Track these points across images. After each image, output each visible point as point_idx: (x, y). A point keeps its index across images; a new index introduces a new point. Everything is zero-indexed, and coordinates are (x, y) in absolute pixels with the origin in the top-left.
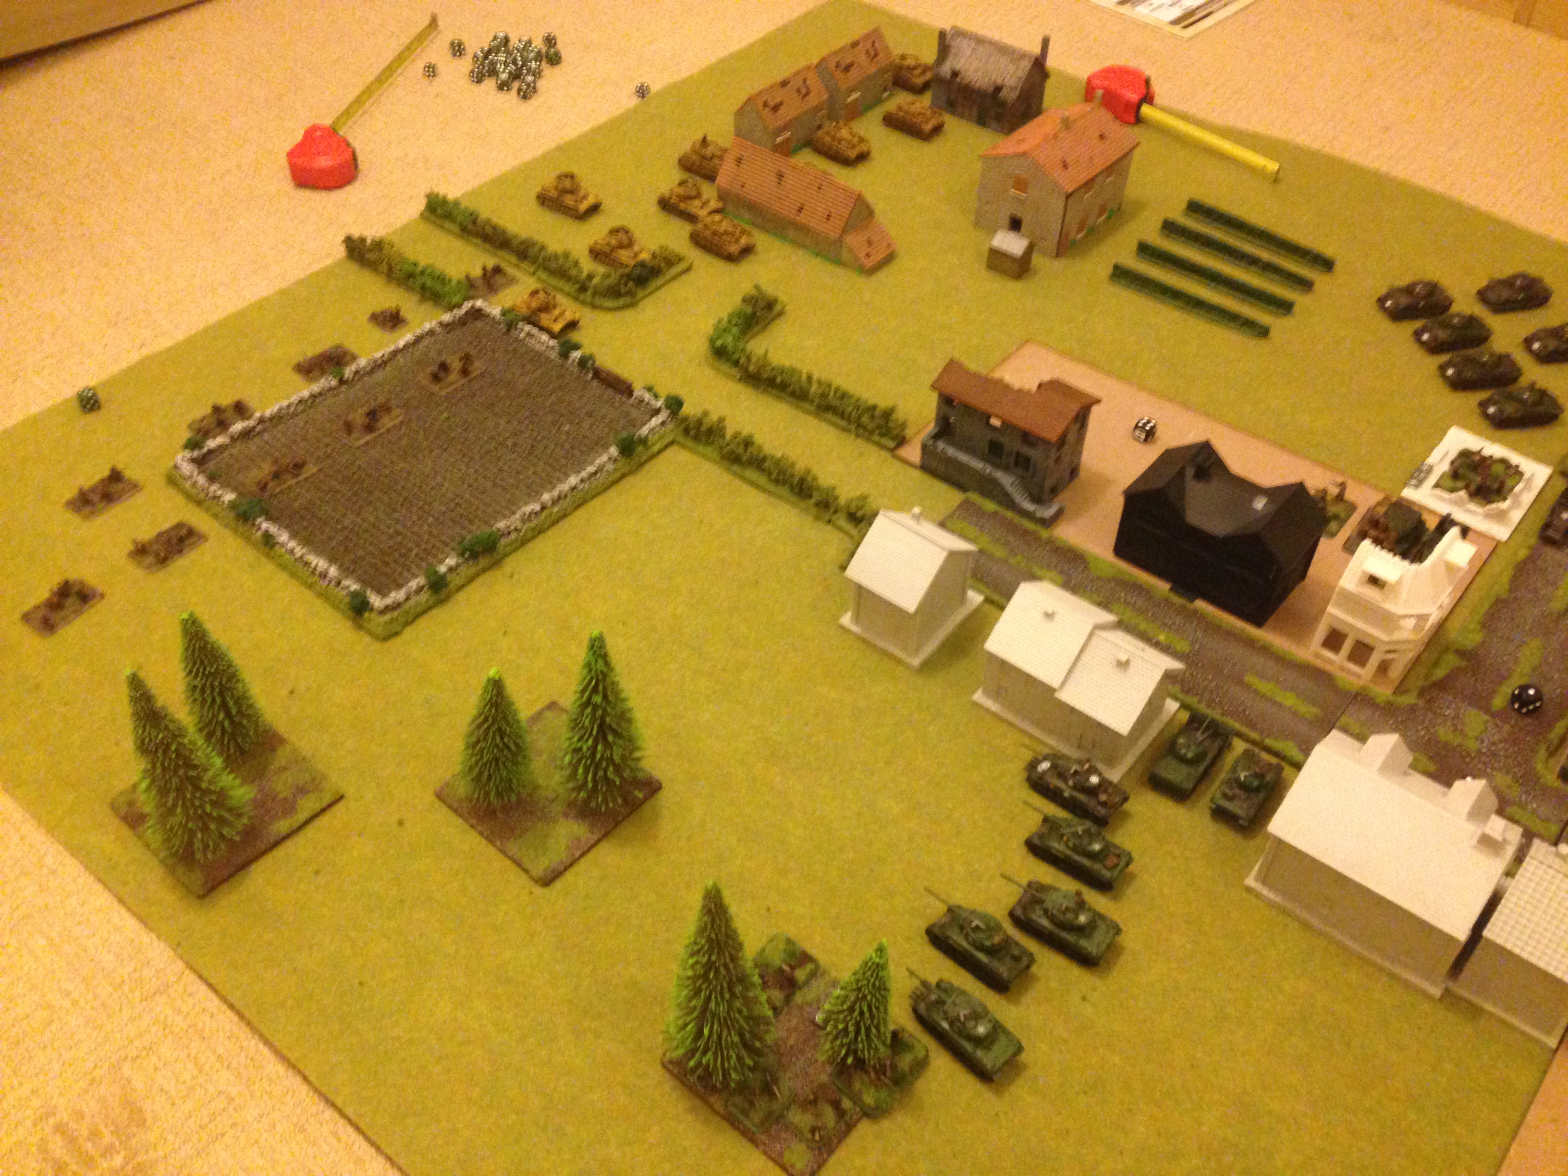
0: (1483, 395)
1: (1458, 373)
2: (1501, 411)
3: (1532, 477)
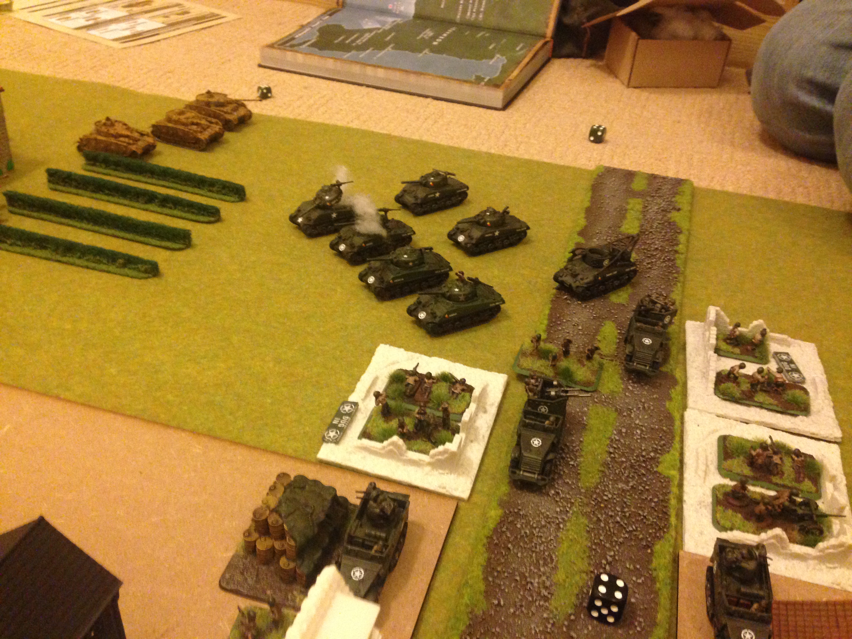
0: (411, 300)
1: (380, 279)
2: (433, 314)
3: (484, 391)
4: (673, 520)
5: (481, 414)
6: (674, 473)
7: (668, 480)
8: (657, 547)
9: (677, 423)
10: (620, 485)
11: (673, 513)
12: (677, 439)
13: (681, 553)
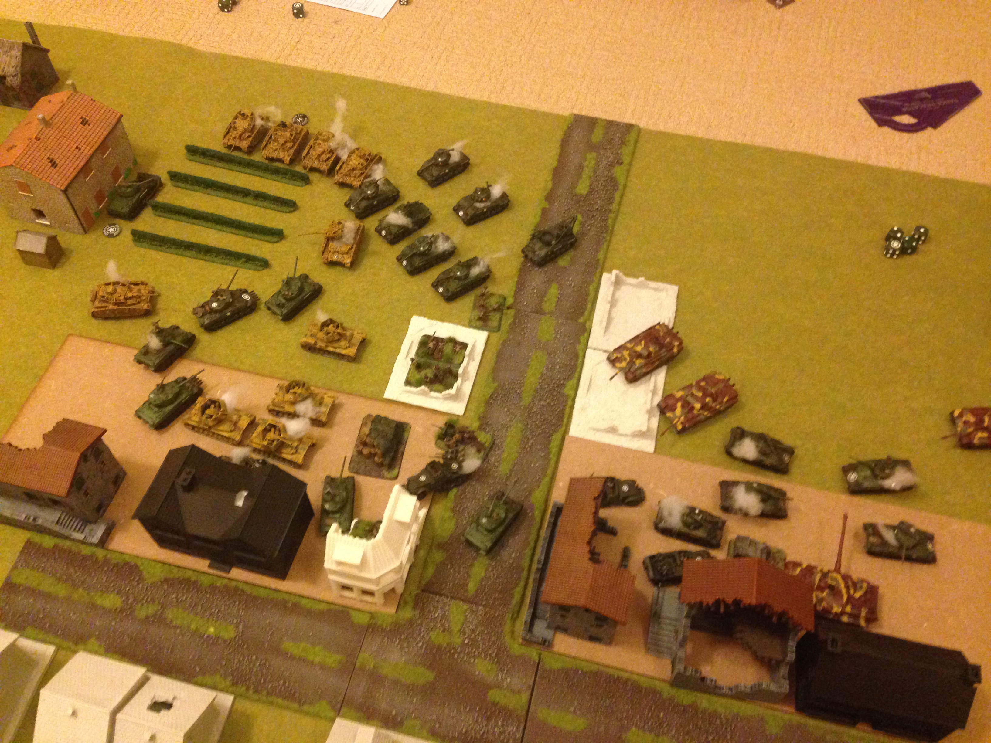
1: (410, 262)
2: (447, 289)
3: (474, 346)
4: (565, 420)
5: (471, 362)
6: (572, 393)
7: (567, 396)
8: (554, 437)
9: (580, 360)
10: (542, 403)
11: (566, 416)
12: (579, 370)
13: (567, 437)
